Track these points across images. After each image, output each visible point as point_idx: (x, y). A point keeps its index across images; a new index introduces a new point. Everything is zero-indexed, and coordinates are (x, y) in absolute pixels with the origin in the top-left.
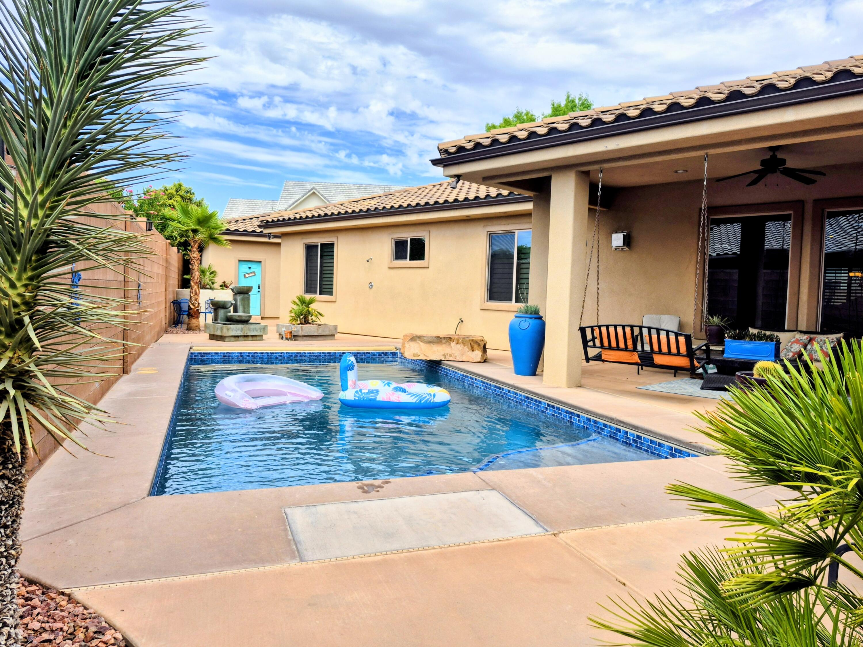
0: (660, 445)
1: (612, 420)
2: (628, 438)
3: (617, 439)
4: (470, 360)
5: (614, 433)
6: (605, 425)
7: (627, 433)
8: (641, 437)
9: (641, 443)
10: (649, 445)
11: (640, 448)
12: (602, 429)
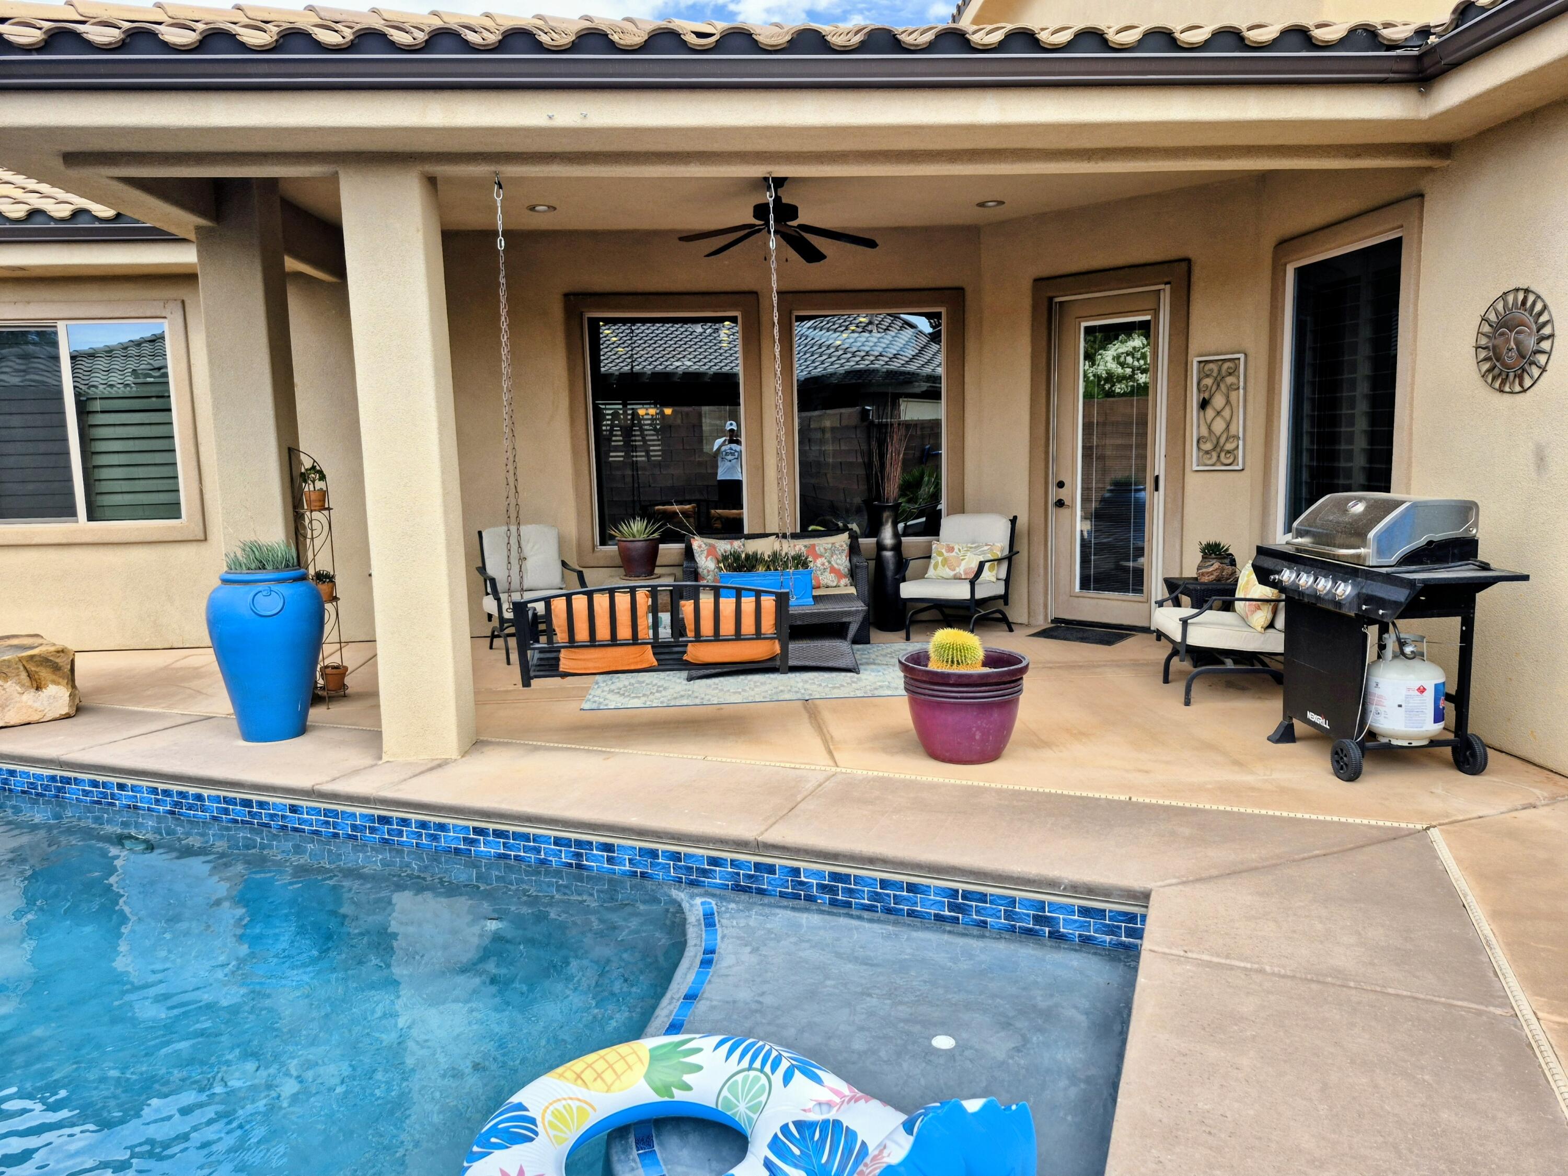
0: (912, 888)
1: (741, 845)
2: (802, 883)
3: (761, 892)
4: (35, 718)
5: (751, 877)
6: (714, 861)
7: (796, 871)
8: (849, 876)
9: (851, 891)
10: (877, 894)
11: (848, 905)
12: (704, 873)
